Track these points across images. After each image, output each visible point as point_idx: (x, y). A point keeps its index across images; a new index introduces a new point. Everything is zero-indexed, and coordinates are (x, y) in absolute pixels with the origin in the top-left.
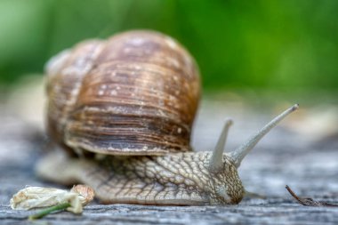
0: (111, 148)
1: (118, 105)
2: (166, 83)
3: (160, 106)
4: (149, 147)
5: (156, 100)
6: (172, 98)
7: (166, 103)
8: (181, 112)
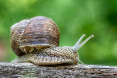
0: (38, 44)
1: (39, 32)
2: (52, 27)
3: (52, 32)
4: (49, 44)
5: (50, 31)
6: (54, 31)
7: (53, 32)
8: (57, 35)
